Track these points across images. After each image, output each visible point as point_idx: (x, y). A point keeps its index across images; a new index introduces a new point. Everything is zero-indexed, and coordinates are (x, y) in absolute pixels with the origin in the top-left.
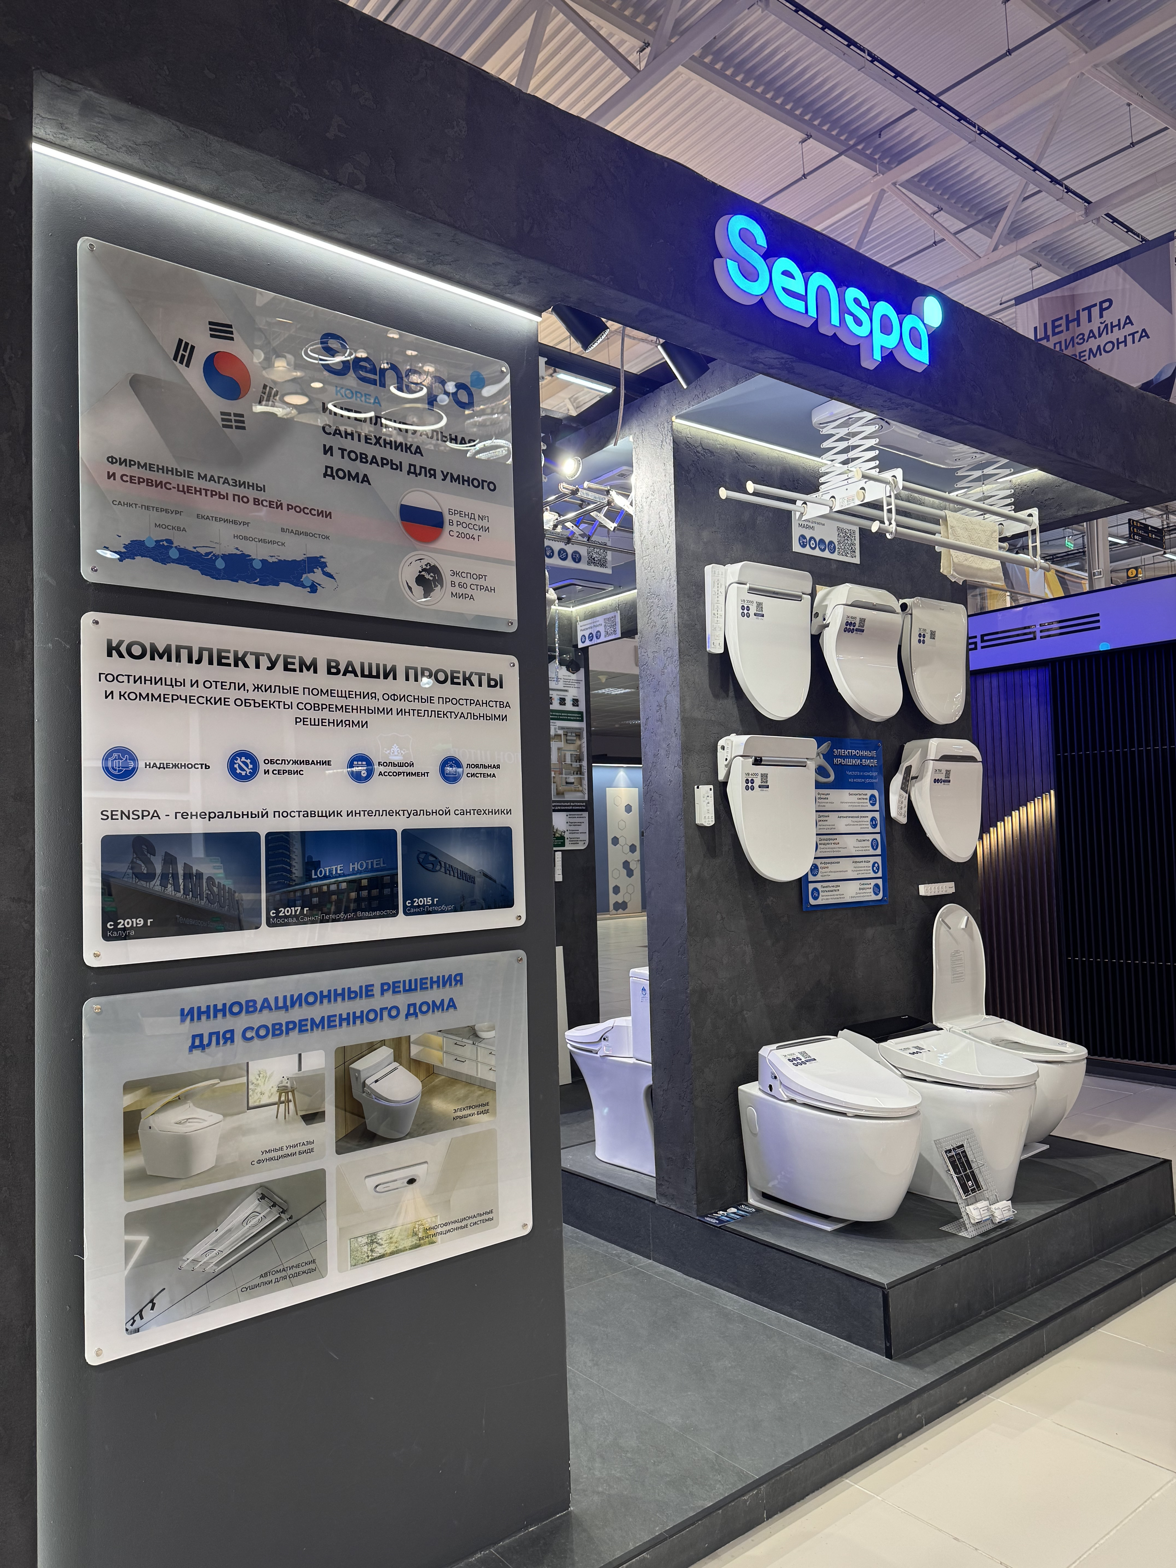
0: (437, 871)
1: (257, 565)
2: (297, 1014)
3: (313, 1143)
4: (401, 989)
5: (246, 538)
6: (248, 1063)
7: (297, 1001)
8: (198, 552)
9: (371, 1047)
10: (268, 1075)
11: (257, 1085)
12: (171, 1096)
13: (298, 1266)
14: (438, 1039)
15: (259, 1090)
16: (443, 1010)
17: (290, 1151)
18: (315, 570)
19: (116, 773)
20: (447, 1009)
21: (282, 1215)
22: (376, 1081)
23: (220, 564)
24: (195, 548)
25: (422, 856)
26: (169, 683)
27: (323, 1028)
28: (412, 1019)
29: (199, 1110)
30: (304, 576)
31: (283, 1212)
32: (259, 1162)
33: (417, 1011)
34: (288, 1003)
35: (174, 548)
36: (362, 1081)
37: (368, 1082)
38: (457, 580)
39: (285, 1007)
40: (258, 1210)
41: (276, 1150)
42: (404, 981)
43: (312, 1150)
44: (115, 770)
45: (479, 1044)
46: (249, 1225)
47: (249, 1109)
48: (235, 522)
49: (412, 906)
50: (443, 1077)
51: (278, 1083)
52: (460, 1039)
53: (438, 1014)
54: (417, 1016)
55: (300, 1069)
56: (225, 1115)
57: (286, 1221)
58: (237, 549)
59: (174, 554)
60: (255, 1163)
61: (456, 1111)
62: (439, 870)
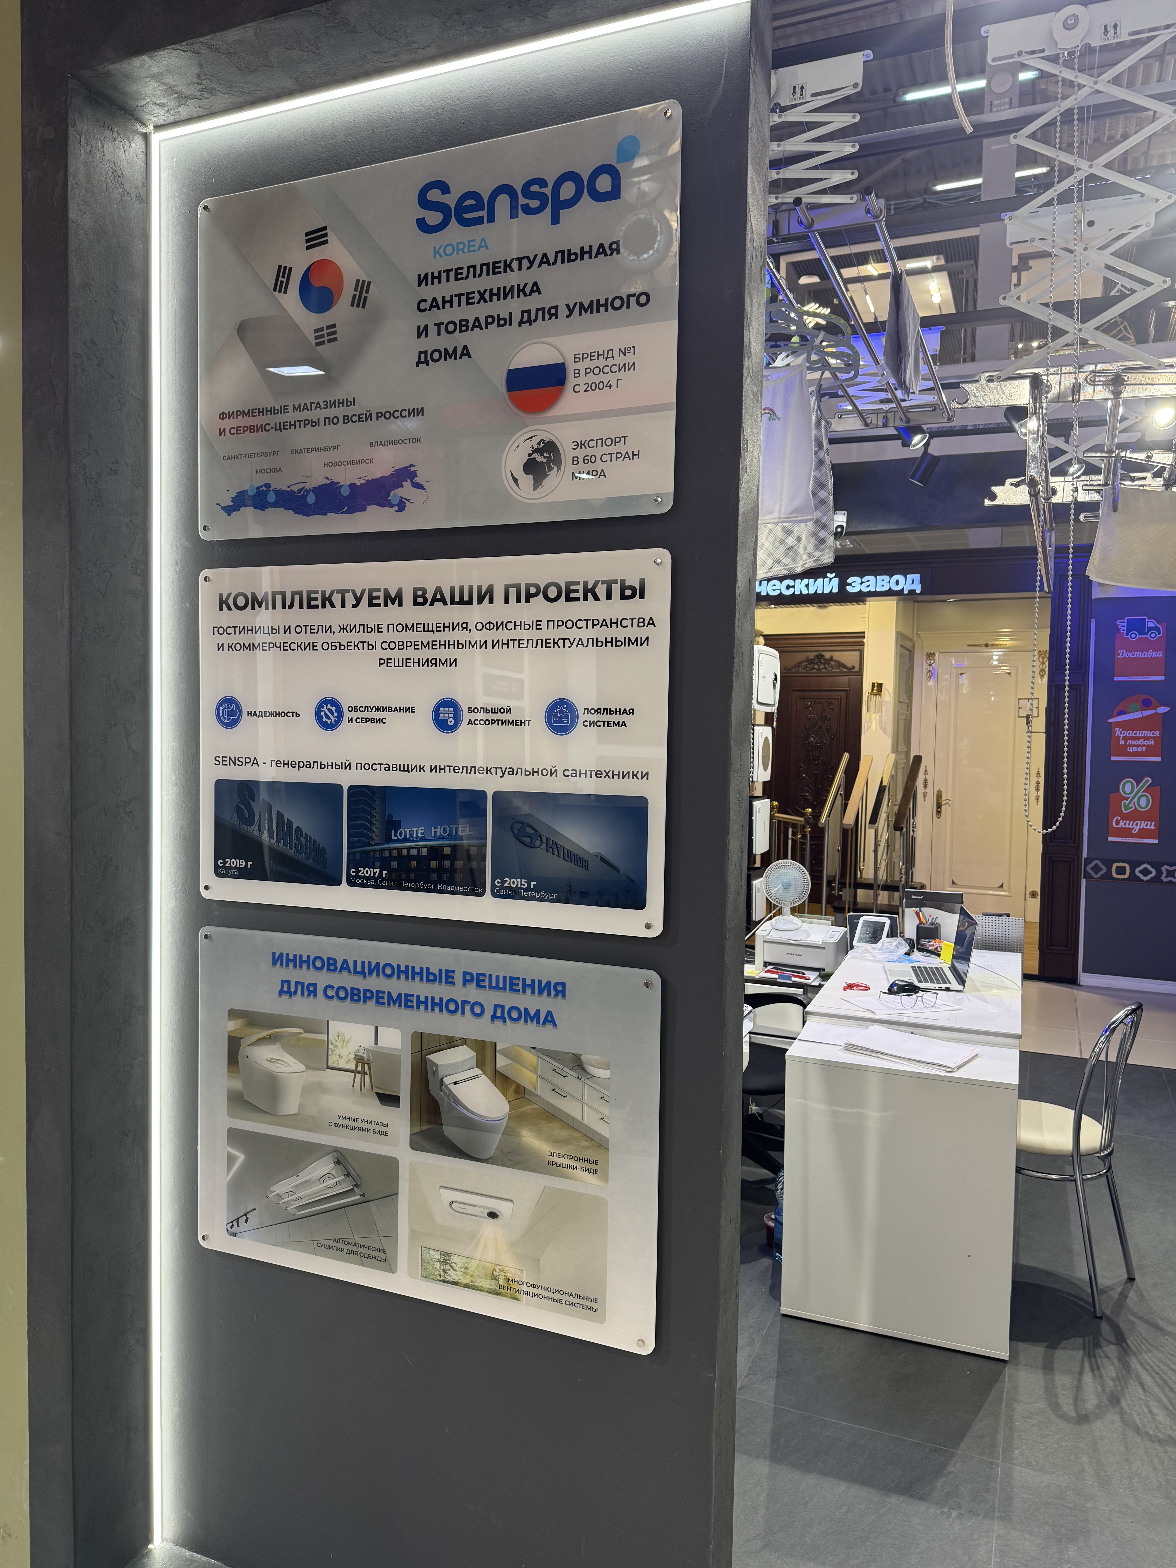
0: (535, 847)
1: (345, 492)
2: (375, 983)
3: (387, 1126)
4: (487, 984)
5: (335, 464)
6: (328, 1021)
7: (375, 969)
8: (292, 491)
9: (451, 1043)
10: (346, 1040)
11: (336, 1047)
12: (265, 1033)
13: (368, 1248)
14: (531, 1058)
15: (337, 1051)
16: (538, 1022)
17: (365, 1126)
18: (404, 483)
19: (225, 721)
20: (544, 1023)
21: (355, 1189)
22: (456, 1083)
23: (311, 499)
24: (289, 487)
25: (518, 826)
26: (266, 631)
27: (400, 1005)
28: (498, 1023)
29: (286, 1054)
30: (392, 493)
31: (356, 1185)
32: (336, 1125)
33: (506, 1015)
34: (366, 970)
35: (272, 492)
36: (440, 1077)
37: (447, 1080)
38: (581, 453)
39: (363, 973)
40: (333, 1172)
41: (350, 1119)
42: (490, 976)
43: (385, 1134)
44: (225, 718)
45: (586, 1081)
46: (325, 1184)
47: (328, 1068)
48: (325, 449)
49: (502, 887)
50: (537, 1106)
51: (355, 1051)
52: (561, 1066)
53: (532, 1026)
54: (505, 1021)
55: (376, 1043)
56: (307, 1067)
57: (358, 1197)
58: (327, 478)
59: (271, 498)
60: (332, 1124)
61: (551, 1155)
62: (539, 847)
